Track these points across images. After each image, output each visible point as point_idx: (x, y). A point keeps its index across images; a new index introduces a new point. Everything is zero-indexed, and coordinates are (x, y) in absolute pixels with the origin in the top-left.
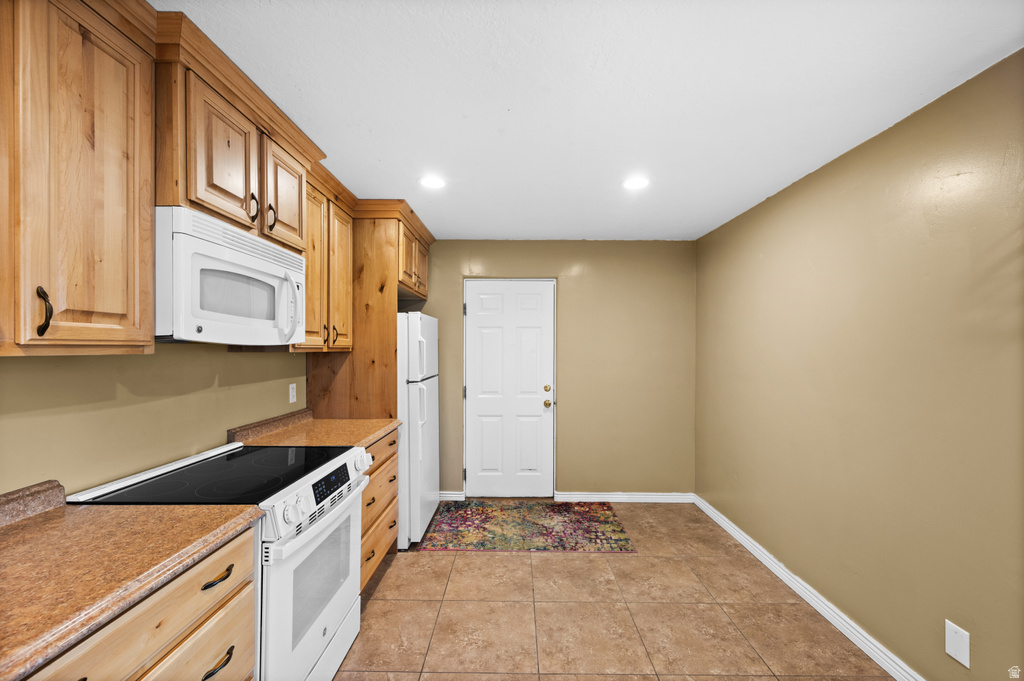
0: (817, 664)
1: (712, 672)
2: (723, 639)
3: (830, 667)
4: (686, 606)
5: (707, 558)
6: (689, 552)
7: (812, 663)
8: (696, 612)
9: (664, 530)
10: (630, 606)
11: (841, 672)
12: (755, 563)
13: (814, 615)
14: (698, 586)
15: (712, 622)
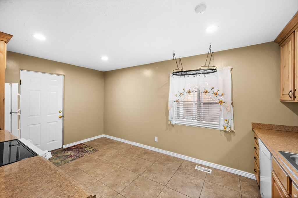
1: (128, 161)
2: (127, 156)
6: (110, 146)
7: (140, 153)
8: (119, 155)
9: (101, 144)
10: (106, 160)
11: (143, 152)
12: (123, 143)
13: (136, 146)
14: (117, 151)
15: (123, 155)
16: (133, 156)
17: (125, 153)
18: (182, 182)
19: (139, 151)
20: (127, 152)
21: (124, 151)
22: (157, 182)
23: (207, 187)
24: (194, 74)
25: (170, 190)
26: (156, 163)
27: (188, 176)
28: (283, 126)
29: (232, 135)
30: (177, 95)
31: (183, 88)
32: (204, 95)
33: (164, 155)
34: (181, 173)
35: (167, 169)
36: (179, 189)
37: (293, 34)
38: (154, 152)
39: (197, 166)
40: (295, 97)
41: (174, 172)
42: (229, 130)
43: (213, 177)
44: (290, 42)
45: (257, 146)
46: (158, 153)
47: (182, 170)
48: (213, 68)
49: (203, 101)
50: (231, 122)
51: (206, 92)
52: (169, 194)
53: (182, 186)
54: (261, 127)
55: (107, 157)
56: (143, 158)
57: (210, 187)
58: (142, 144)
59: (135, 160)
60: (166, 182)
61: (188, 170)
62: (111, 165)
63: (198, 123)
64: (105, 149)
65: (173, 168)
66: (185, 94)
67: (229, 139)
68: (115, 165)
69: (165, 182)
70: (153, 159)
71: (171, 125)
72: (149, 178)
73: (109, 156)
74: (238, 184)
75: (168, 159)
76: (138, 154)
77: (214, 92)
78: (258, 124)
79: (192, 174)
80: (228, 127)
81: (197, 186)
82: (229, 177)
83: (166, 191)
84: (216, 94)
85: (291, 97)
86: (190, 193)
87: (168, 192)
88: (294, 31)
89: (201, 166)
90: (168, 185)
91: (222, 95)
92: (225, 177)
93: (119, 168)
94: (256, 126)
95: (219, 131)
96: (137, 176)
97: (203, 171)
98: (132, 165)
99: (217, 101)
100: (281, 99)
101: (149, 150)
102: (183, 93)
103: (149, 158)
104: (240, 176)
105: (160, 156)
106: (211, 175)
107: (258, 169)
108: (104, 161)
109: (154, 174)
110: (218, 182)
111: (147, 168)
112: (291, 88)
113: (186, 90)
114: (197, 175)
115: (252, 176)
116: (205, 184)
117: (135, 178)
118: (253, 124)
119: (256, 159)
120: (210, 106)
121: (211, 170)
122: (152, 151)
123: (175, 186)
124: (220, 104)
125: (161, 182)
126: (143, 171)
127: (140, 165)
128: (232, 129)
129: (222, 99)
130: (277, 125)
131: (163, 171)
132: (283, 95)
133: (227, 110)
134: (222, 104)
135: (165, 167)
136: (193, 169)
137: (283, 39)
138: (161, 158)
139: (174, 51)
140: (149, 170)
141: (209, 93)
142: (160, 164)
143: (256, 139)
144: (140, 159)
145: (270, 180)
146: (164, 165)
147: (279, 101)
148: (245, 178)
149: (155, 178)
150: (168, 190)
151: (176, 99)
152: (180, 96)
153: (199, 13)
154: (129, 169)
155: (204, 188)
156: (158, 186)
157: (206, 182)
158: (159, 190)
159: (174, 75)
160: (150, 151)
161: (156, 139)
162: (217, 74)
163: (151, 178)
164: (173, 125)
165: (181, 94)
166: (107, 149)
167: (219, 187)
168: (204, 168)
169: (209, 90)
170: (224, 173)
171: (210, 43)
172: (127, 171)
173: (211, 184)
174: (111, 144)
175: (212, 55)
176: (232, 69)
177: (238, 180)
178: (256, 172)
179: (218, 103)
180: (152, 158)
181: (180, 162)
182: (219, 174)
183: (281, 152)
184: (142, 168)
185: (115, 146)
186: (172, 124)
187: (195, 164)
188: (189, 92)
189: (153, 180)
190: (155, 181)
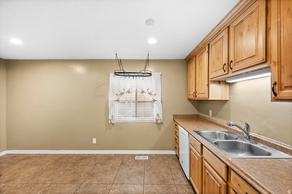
0: (75, 160)
1: (61, 174)
2: (57, 169)
3: (77, 159)
4: (40, 171)
5: (32, 161)
6: (24, 163)
7: (74, 160)
8: (44, 170)
9: (5, 165)
10: (23, 183)
11: (79, 158)
12: (46, 155)
13: (67, 155)
14: (38, 167)
15: (50, 169)
16: (66, 167)
17: (53, 166)
18: (127, 174)
19: (73, 158)
20: (56, 164)
21: (51, 164)
22: (104, 183)
23: (148, 171)
24: (133, 76)
25: (118, 186)
26: (97, 165)
27: (131, 167)
28: (189, 115)
29: (161, 125)
30: (118, 95)
31: (123, 88)
32: (142, 95)
33: (104, 155)
34: (124, 167)
35: (111, 168)
36: (126, 181)
37: (195, 57)
38: (92, 155)
39: (136, 157)
40: (196, 96)
41: (118, 168)
42: (160, 121)
43: (150, 161)
44: (194, 62)
45: (177, 130)
46: (97, 155)
47: (125, 164)
48: (149, 72)
49: (132, 100)
50: (161, 115)
51: (143, 92)
52: (118, 189)
53: (128, 178)
54: (178, 117)
55: (22, 179)
56: (81, 164)
57: (150, 170)
58: (75, 150)
59: (70, 171)
60: (113, 179)
61: (130, 162)
62: (34, 186)
63: (136, 119)
64: (14, 169)
65: (116, 165)
66: (126, 94)
67: (159, 129)
68: (41, 185)
69: (111, 180)
70: (93, 162)
71: (111, 124)
72: (93, 183)
73: (27, 176)
74: (166, 161)
75: (109, 157)
76: (72, 163)
77: (149, 92)
78: (177, 115)
79: (134, 164)
80: (159, 120)
81: (140, 173)
82: (160, 158)
83: (114, 188)
84: (150, 94)
85: (194, 97)
86: (136, 181)
87: (116, 188)
88: (196, 56)
89: (139, 156)
90: (116, 182)
91: (155, 94)
92: (157, 159)
93: (49, 186)
94: (175, 117)
95: (153, 124)
96: (78, 186)
97: (142, 159)
98: (68, 177)
99: (152, 100)
100: (188, 97)
101: (86, 154)
102: (123, 92)
103: (88, 163)
104: (166, 155)
105: (100, 157)
106: (148, 160)
107: (178, 146)
108: (19, 186)
109: (98, 177)
110: (154, 164)
111: (88, 173)
112: (194, 91)
113: (126, 90)
114: (138, 164)
115: (173, 152)
116: (145, 169)
117: (76, 189)
118: (174, 115)
119: (176, 140)
120: (146, 103)
121: (147, 157)
122: (89, 155)
123: (122, 180)
124: (153, 102)
125: (108, 182)
126: (84, 178)
127: (78, 173)
128: (162, 121)
129: (155, 98)
130: (186, 115)
131: (106, 171)
132: (189, 95)
133: (158, 107)
134: (155, 102)
135: (108, 166)
136: (134, 160)
137: (189, 59)
138: (102, 159)
139: (116, 52)
140: (91, 175)
141: (145, 93)
142: (102, 165)
143: (177, 126)
144: (76, 166)
145: (187, 151)
146: (107, 165)
147: (186, 99)
148: (169, 155)
149: (100, 181)
150: (116, 186)
151: (116, 98)
152: (120, 96)
153: (149, 26)
154: (65, 182)
155: (146, 172)
156: (105, 186)
157: (146, 167)
158: (108, 190)
159: (116, 75)
160: (87, 156)
161: (94, 141)
162: (151, 78)
163: (96, 182)
164: (113, 124)
165: (122, 94)
166: (20, 169)
167: (156, 167)
168: (142, 156)
169: (145, 90)
170: (157, 156)
171: (148, 52)
172: (62, 185)
173: (149, 167)
174: (25, 160)
175: (148, 61)
176: (161, 75)
177: (166, 158)
178: (176, 148)
179: (152, 101)
180: (91, 162)
181: (121, 158)
182: (153, 158)
183: (194, 131)
184: (82, 175)
185: (34, 162)
186: (113, 122)
187: (135, 155)
188: (129, 92)
189: (99, 183)
190: (101, 183)
